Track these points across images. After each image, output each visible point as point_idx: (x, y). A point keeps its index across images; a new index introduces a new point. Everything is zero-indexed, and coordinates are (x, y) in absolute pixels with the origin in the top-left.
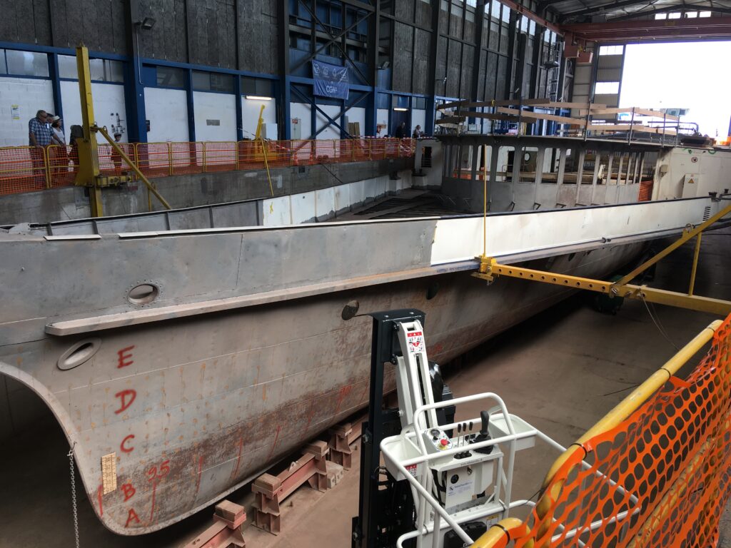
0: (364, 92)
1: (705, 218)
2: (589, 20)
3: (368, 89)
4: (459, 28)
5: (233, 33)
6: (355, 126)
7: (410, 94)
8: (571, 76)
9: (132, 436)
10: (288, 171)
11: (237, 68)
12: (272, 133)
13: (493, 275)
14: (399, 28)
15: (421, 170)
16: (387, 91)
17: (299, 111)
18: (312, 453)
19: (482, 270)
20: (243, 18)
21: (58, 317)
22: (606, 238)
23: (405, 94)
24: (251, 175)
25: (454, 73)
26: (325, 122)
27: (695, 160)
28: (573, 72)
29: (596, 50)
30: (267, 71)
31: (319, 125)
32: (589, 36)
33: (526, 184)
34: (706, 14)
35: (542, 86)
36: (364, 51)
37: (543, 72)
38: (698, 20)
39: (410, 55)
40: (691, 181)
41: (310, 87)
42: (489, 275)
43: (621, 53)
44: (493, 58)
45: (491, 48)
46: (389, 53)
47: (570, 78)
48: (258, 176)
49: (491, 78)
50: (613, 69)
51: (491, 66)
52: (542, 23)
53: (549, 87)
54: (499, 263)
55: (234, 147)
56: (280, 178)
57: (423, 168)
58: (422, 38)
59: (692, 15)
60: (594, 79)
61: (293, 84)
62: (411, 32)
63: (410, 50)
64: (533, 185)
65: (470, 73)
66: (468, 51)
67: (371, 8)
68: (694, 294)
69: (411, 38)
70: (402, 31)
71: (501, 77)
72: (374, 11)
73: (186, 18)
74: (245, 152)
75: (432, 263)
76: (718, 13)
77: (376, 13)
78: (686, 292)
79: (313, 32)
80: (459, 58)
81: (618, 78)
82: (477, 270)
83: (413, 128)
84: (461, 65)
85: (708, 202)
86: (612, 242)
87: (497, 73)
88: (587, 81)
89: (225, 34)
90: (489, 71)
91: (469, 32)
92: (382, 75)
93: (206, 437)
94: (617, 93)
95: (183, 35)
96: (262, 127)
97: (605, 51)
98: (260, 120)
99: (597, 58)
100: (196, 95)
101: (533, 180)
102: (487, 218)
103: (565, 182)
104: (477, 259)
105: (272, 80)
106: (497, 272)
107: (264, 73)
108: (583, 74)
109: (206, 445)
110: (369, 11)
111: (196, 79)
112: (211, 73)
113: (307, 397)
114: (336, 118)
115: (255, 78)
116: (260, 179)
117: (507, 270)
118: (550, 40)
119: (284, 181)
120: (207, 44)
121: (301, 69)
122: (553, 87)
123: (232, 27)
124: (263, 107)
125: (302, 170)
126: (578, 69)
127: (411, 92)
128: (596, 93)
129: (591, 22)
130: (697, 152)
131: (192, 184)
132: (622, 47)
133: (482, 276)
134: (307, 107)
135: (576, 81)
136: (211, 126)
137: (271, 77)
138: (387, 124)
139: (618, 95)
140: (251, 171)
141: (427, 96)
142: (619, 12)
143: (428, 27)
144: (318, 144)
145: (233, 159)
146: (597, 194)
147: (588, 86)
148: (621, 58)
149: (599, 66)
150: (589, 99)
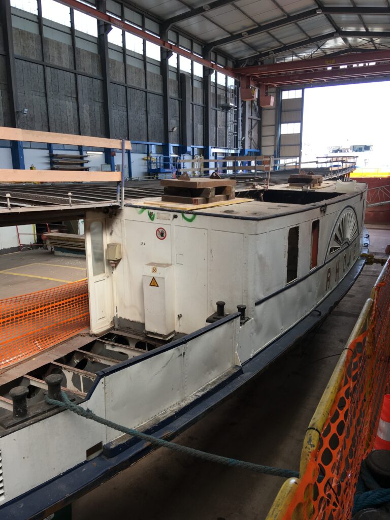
8: (259, 119)
27: (162, 234)
28: (259, 115)
29: (278, 95)
43: (301, 96)
47: (258, 120)
50: (295, 111)
53: (231, 128)
60: (279, 121)
81: (300, 120)
88: (273, 123)
94: (299, 132)
97: (287, 95)
99: (279, 102)
108: (269, 118)
118: (226, 83)
122: (234, 128)
126: (264, 112)
128: (282, 133)
132: (301, 91)
135: (264, 123)
139: (301, 134)
147: (274, 127)
148: (301, 101)
149: (283, 108)
150: (275, 139)
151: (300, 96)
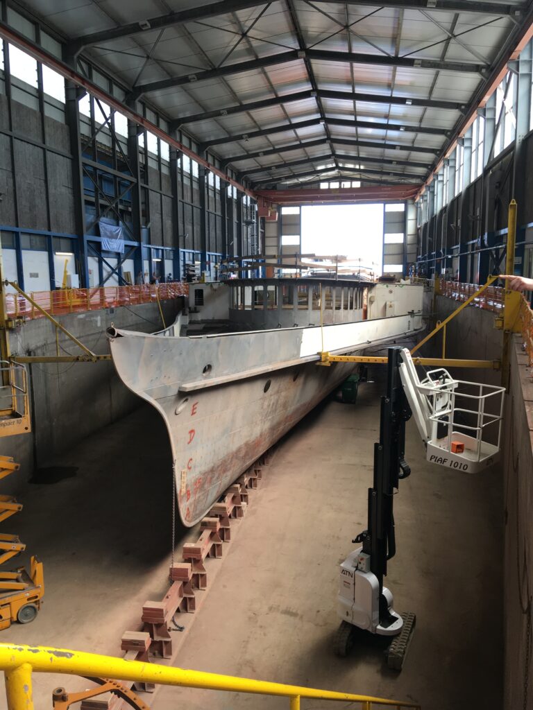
0: (133, 247)
1: (409, 328)
2: (274, 188)
3: (135, 244)
4: (189, 194)
5: (45, 202)
6: (128, 274)
7: (162, 248)
8: (263, 231)
9: (191, 459)
10: (104, 312)
11: (49, 230)
12: (75, 282)
13: (330, 362)
14: (151, 194)
15: (195, 308)
16: (148, 246)
17: (92, 263)
18: (231, 492)
19: (323, 360)
20: (51, 191)
21: (184, 381)
22: (370, 340)
23: (157, 247)
24: (81, 316)
25: (189, 230)
26: (108, 272)
27: (392, 292)
28: (263, 228)
29: (279, 211)
30: (68, 231)
31: (105, 274)
32: (275, 200)
33: (303, 312)
34: (357, 184)
35: (245, 239)
36: (129, 213)
37: (245, 228)
38: (351, 190)
39: (159, 216)
40: (391, 306)
41: (99, 244)
42: (328, 362)
44: (212, 217)
45: (211, 210)
46: (146, 214)
48: (86, 317)
49: (212, 234)
50: (293, 225)
51: (212, 224)
52: (242, 190)
53: (249, 240)
54: (333, 354)
55: (48, 295)
56: (99, 318)
57: (198, 307)
58: (167, 202)
59: (347, 185)
60: (280, 233)
61: (88, 241)
62: (159, 198)
63: (160, 212)
64: (308, 312)
65: (199, 230)
66: (197, 212)
67: (133, 180)
68: (446, 358)
69: (159, 202)
70: (154, 198)
71: (219, 232)
72: (136, 182)
73: (15, 191)
74: (58, 300)
75: (301, 356)
76: (368, 184)
77: (137, 183)
78: (441, 358)
79: (97, 200)
80: (191, 218)
81: (297, 232)
82: (320, 360)
83: (166, 276)
84: (193, 223)
85: (409, 317)
86: (372, 343)
87: (216, 229)
88: (275, 235)
89: (40, 203)
90: (211, 228)
91: (196, 197)
92: (144, 232)
93: (212, 465)
95: (13, 205)
96: (67, 278)
97: (286, 211)
98: (65, 272)
99: (281, 217)
100: (24, 252)
101: (307, 309)
102: (324, 328)
103: (326, 308)
104: (319, 354)
105: (71, 239)
106: (333, 360)
107: (67, 234)
108: (271, 229)
109: (212, 470)
110: (131, 182)
111: (24, 240)
112: (30, 234)
113: (247, 444)
114: (116, 269)
115: (60, 237)
116: (87, 319)
117: (338, 358)
118: (247, 202)
119: (102, 321)
120: (28, 211)
121: (91, 230)
122: (252, 241)
123: (44, 196)
124: (67, 261)
125: (112, 311)
126: (266, 225)
127: (163, 246)
128: (283, 244)
129: (276, 189)
130: (391, 287)
131: (46, 326)
132: (298, 208)
133: (323, 364)
134: (95, 260)
135: (267, 235)
136: (33, 278)
137: (70, 236)
138: (148, 272)
139: (300, 245)
140: (80, 314)
141: (174, 249)
142: (295, 181)
143: (170, 194)
144: (106, 291)
145: (49, 306)
146: (344, 316)
147: (276, 238)
148: (298, 217)
149: (283, 223)
150: (278, 249)
151: (298, 213)
